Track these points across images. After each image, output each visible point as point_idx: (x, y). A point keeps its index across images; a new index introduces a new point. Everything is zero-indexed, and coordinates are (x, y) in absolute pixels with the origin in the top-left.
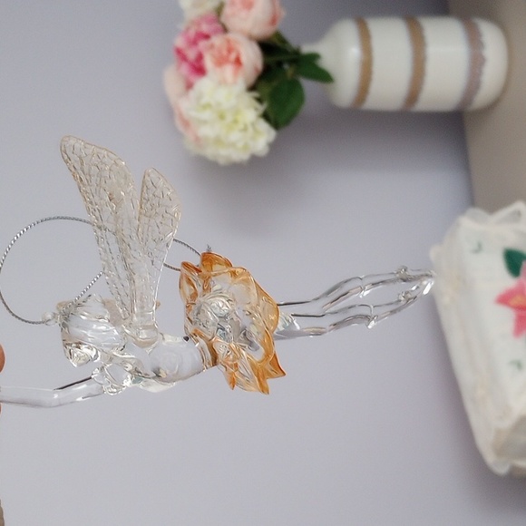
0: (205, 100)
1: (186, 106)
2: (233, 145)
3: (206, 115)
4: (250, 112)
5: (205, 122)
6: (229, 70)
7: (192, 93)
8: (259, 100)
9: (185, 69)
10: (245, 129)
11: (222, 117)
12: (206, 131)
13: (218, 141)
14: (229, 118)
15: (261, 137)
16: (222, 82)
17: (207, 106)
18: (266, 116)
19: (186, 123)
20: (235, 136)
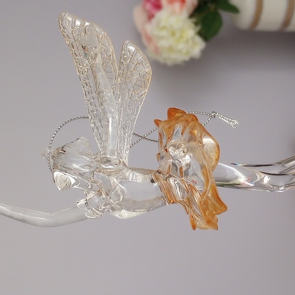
0: (163, 24)
1: (150, 28)
2: (180, 51)
3: (164, 33)
4: (190, 31)
5: (162, 38)
6: (177, 6)
7: (154, 21)
8: (196, 24)
9: (149, 6)
10: (187, 42)
11: (173, 34)
12: (163, 43)
13: (170, 49)
14: (178, 35)
15: (197, 47)
16: (173, 13)
17: (164, 28)
18: (200, 34)
19: (149, 39)
20: (181, 46)
